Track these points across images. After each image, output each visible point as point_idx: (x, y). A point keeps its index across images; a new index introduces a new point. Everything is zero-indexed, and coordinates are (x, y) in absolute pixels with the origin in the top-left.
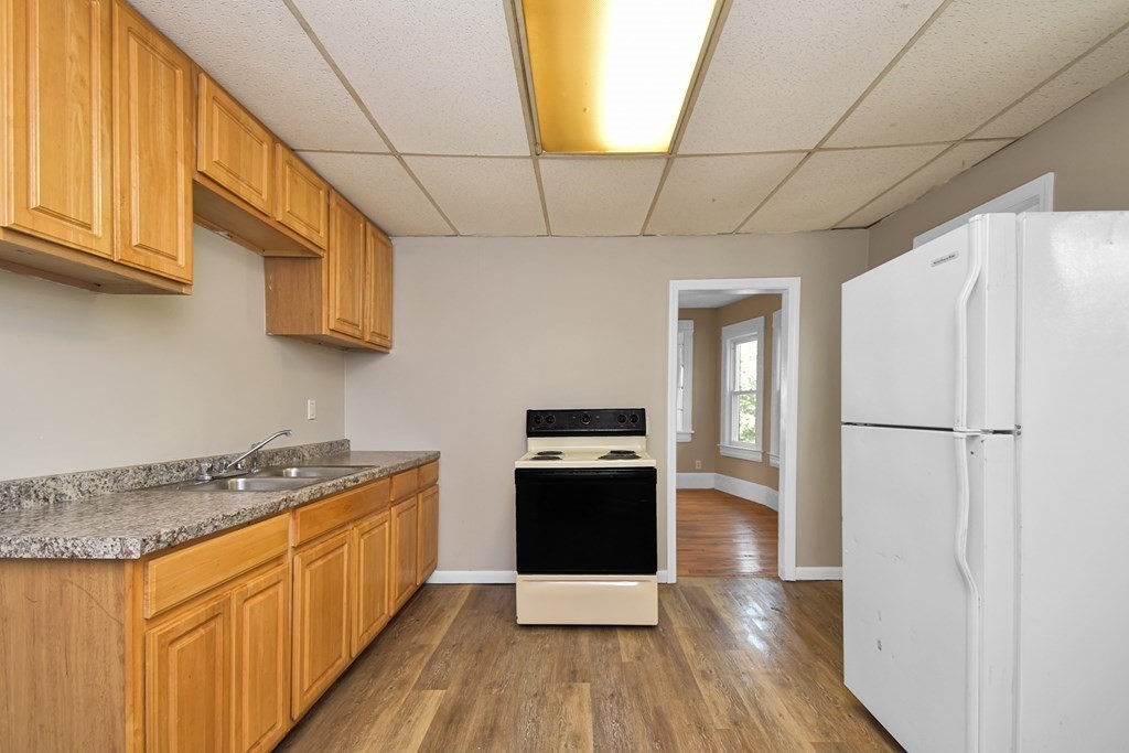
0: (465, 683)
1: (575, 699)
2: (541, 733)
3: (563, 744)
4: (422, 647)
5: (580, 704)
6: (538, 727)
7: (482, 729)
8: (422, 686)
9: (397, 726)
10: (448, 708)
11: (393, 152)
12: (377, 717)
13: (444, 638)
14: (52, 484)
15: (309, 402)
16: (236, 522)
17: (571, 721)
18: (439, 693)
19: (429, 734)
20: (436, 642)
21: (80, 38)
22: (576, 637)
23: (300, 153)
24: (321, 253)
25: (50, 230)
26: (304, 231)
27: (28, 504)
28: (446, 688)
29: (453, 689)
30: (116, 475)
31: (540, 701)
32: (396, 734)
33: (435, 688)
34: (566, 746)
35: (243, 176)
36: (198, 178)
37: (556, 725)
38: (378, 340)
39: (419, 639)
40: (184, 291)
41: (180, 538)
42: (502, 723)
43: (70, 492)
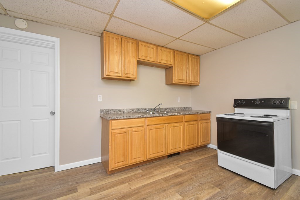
0: (189, 171)
1: (210, 191)
2: (190, 191)
3: (192, 197)
4: (190, 160)
5: (210, 193)
6: (192, 190)
7: (180, 182)
8: (180, 167)
9: (167, 171)
10: (179, 174)
11: (177, 39)
12: (166, 168)
13: (197, 160)
14: (122, 110)
15: (178, 98)
16: (129, 118)
17: (202, 195)
18: (181, 170)
19: (169, 176)
20: (194, 160)
21: (116, 46)
22: (235, 177)
23: (165, 46)
24: (172, 66)
25: (112, 74)
26: (165, 62)
27: (119, 112)
28: (183, 170)
29: (185, 171)
30: (133, 110)
31: (200, 185)
32: (164, 172)
33: (182, 169)
34: (192, 198)
35: (148, 56)
36: (139, 59)
37: (197, 192)
38: (195, 83)
39: (191, 158)
40: (136, 79)
41: (116, 118)
42: (185, 184)
43: (126, 111)
